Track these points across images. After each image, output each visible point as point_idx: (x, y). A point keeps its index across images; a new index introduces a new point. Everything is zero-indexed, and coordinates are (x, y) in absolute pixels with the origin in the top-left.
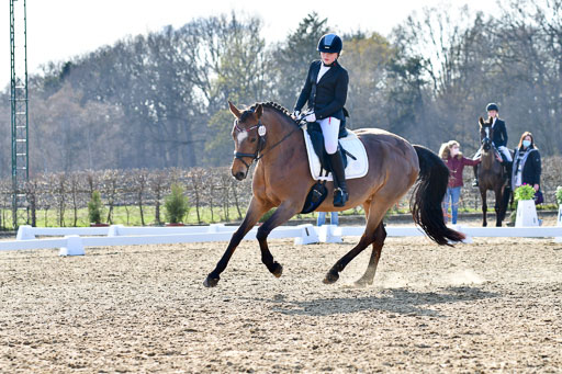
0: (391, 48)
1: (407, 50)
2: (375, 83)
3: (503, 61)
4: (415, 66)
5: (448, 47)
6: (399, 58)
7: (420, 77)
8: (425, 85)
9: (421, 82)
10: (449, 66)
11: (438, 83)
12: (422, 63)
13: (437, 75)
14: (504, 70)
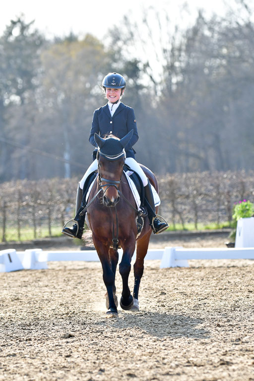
0: (106, 50)
1: (124, 53)
2: (91, 88)
3: (229, 62)
4: (133, 69)
5: (169, 47)
6: (115, 61)
7: (139, 82)
8: (145, 91)
9: (139, 87)
10: (170, 68)
11: (159, 88)
12: (140, 66)
13: (158, 79)
14: (229, 73)
